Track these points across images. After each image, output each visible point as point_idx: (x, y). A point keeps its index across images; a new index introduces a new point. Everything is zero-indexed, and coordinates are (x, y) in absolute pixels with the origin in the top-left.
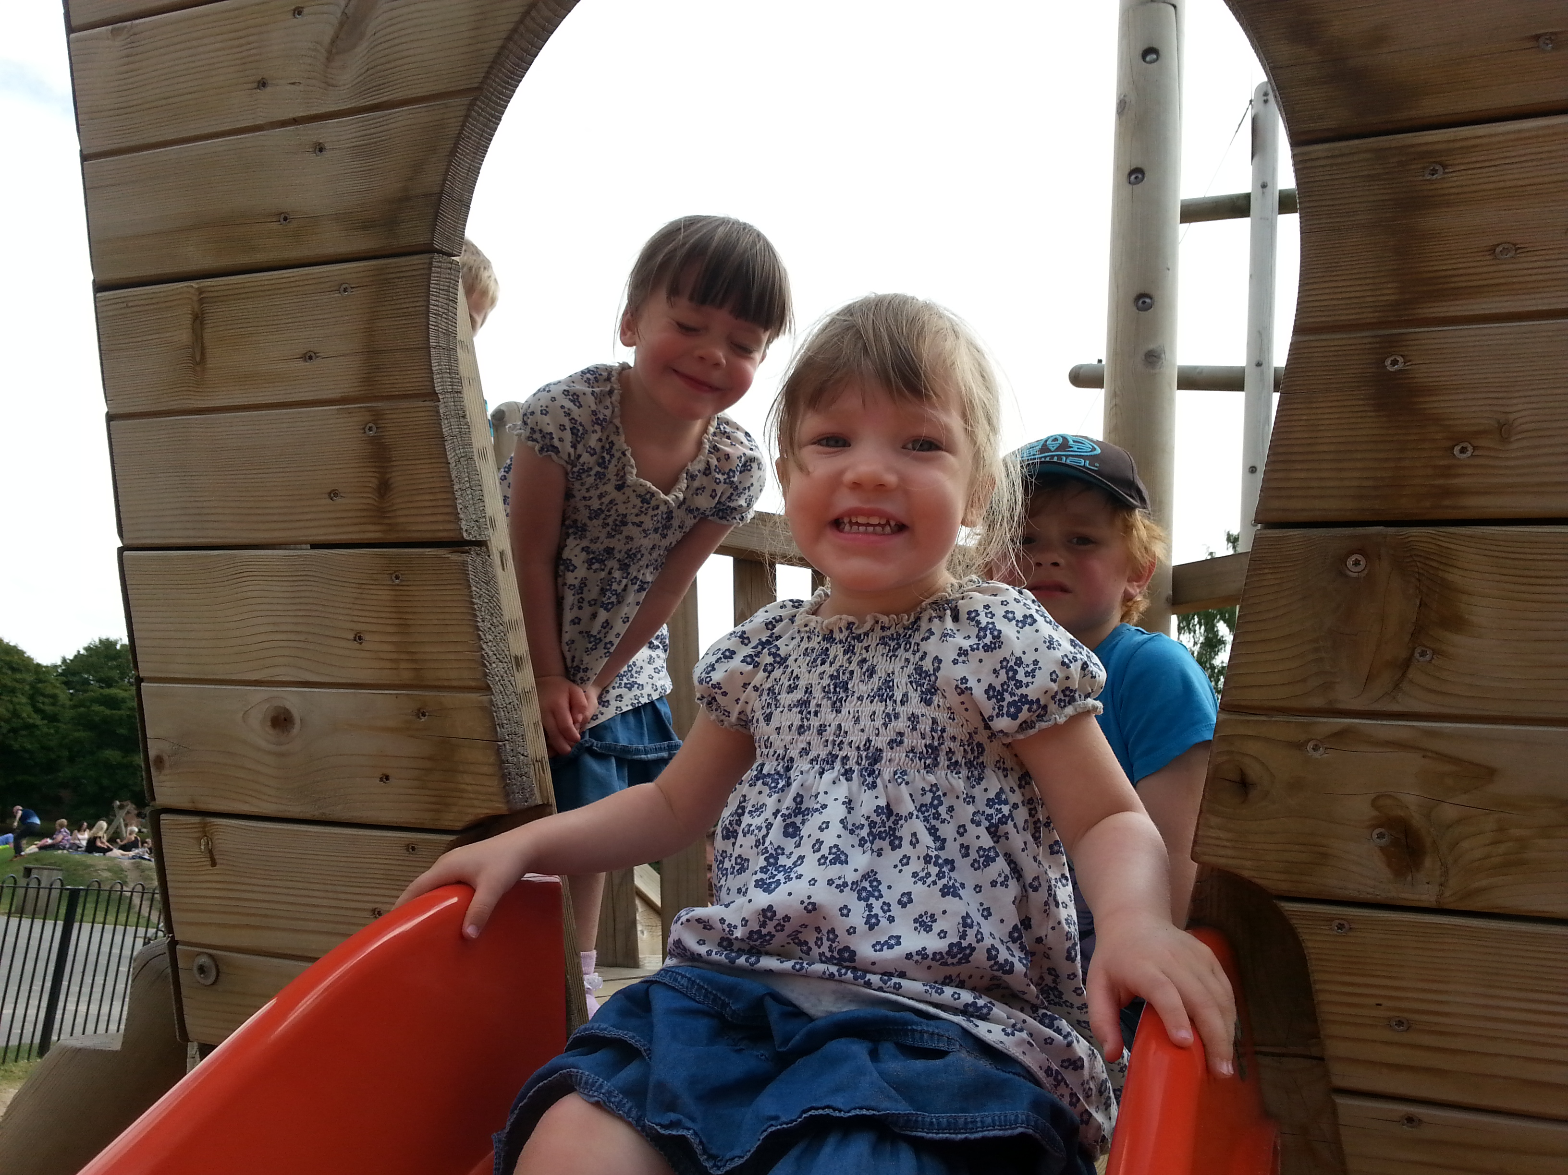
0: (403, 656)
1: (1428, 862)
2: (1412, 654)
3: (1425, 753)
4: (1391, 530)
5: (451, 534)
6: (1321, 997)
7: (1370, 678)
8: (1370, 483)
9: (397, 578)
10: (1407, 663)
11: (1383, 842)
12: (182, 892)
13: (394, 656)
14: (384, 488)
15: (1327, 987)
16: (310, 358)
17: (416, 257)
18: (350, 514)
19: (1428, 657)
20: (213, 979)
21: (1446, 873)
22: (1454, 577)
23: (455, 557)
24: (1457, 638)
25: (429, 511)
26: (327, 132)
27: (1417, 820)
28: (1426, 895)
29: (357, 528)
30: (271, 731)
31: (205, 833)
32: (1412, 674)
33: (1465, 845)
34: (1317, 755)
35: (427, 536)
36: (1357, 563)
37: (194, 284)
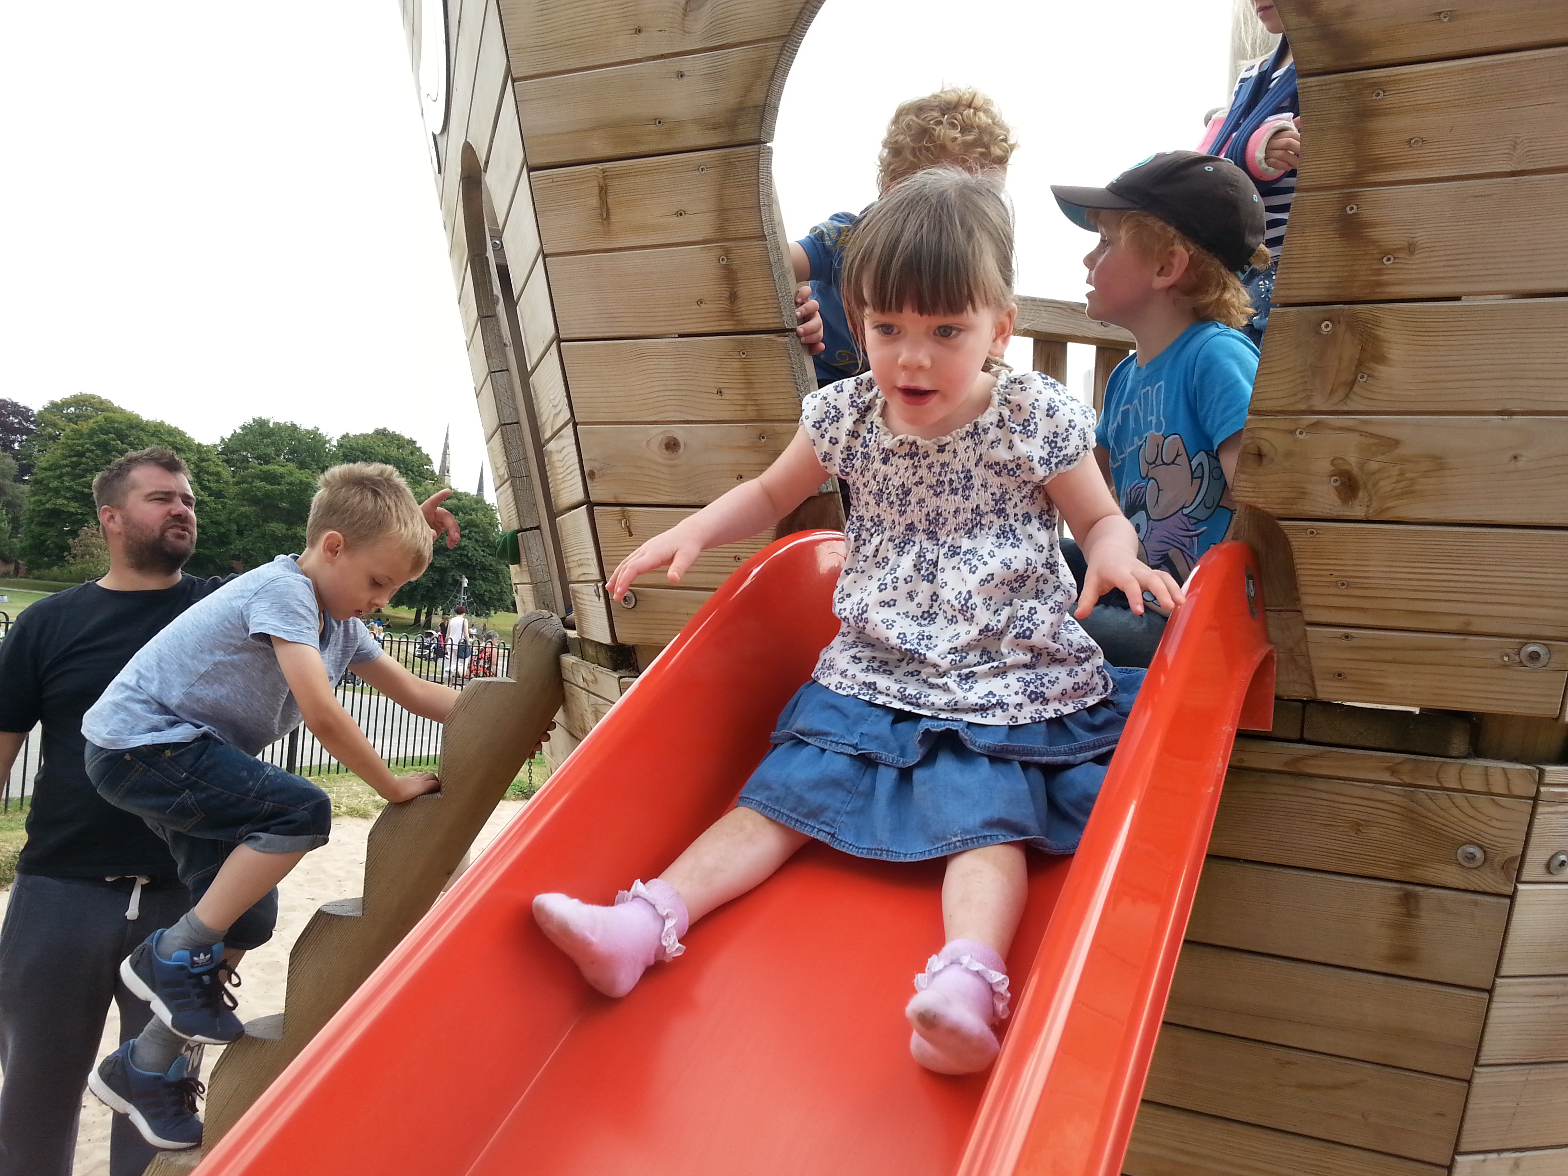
0: (750, 403)
1: (1361, 494)
2: (1356, 378)
3: (1361, 433)
4: (1346, 306)
5: (778, 325)
6: (1300, 572)
7: (1332, 391)
8: (1335, 280)
9: (743, 354)
10: (1354, 382)
11: (1335, 484)
12: (611, 553)
13: (744, 402)
14: (733, 297)
15: (1303, 566)
16: (681, 214)
17: (750, 147)
18: (711, 315)
19: (1365, 379)
20: (633, 604)
21: (1370, 500)
22: (1380, 333)
23: (781, 339)
24: (1381, 368)
25: (763, 311)
26: (686, 63)
27: (1356, 471)
28: (1358, 511)
29: (717, 323)
30: (665, 451)
31: (624, 516)
32: (1356, 389)
33: (1381, 483)
34: (1301, 437)
35: (763, 327)
36: (1327, 326)
37: (600, 166)
